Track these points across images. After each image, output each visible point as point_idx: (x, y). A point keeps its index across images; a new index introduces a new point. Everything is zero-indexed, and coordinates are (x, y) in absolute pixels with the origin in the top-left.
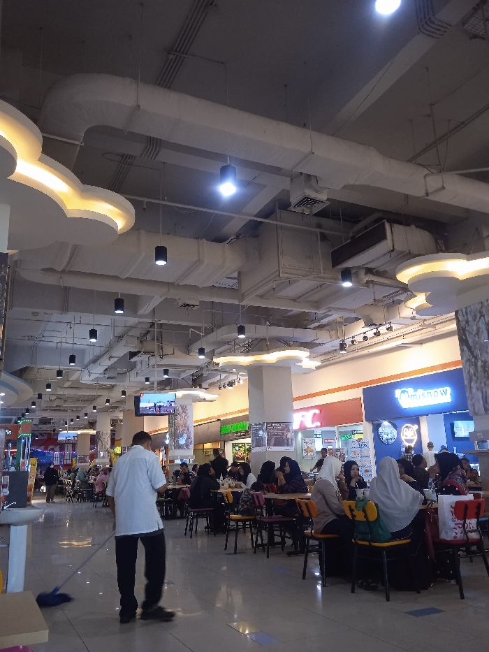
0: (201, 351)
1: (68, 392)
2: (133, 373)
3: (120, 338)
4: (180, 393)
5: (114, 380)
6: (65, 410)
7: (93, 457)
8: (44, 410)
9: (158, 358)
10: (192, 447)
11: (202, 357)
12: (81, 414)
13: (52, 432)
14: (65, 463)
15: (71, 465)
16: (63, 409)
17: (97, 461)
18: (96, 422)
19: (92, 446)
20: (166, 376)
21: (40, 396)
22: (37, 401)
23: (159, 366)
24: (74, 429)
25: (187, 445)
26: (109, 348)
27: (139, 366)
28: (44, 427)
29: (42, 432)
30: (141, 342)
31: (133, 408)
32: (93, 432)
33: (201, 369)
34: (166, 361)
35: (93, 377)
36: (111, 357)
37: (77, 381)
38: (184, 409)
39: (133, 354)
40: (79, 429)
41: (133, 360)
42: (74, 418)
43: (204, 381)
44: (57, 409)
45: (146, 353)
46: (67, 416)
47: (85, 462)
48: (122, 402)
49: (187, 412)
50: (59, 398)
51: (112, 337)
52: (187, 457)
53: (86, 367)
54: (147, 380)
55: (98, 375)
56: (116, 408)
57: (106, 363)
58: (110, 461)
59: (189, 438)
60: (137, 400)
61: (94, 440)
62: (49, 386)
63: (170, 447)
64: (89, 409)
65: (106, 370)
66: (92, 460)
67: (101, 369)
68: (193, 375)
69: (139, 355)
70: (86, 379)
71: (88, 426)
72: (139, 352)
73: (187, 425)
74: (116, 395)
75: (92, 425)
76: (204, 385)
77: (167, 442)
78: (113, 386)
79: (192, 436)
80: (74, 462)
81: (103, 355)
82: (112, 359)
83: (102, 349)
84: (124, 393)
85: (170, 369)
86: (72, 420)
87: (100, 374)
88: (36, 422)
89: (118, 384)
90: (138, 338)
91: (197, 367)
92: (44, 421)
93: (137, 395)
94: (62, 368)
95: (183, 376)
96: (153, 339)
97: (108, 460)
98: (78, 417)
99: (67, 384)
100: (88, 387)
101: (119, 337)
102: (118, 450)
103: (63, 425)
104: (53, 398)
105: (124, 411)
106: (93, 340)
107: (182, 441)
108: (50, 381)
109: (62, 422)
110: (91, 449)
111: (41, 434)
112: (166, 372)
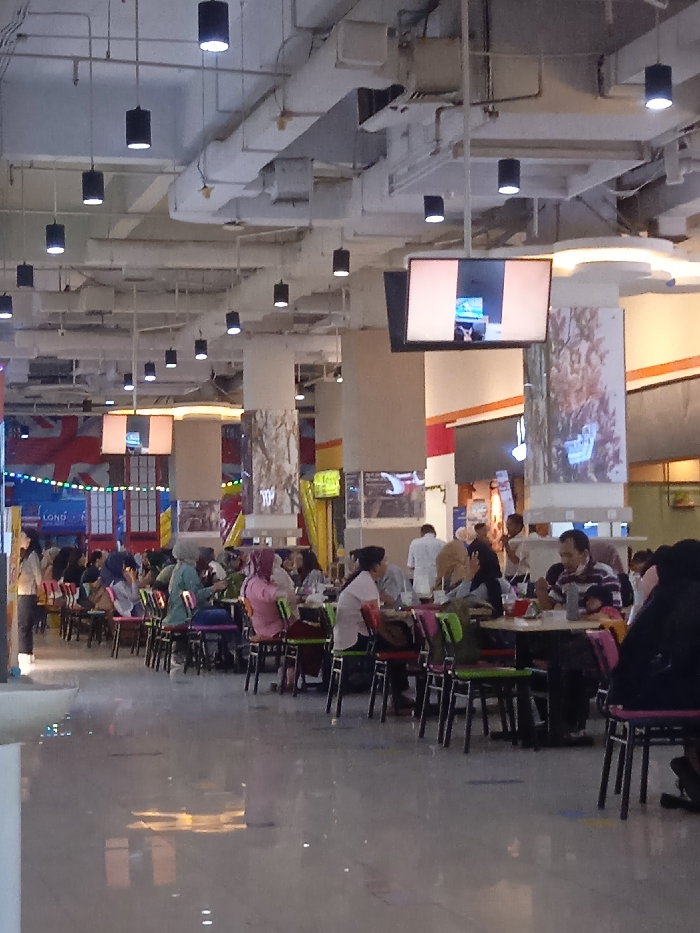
0: (658, 80)
1: (130, 260)
2: (376, 177)
3: (320, 32)
4: (568, 259)
5: (301, 207)
6: (121, 331)
7: (234, 507)
8: (43, 328)
9: (477, 115)
10: (620, 473)
11: (659, 104)
12: (183, 344)
13: (80, 413)
14: (134, 529)
15: (154, 537)
16: (110, 322)
17: (251, 522)
18: (240, 374)
19: (230, 467)
20: (510, 190)
21: (25, 275)
22: (18, 295)
23: (481, 146)
24: (158, 402)
25: (600, 467)
26: (279, 77)
27: (397, 149)
28: (51, 392)
29: (45, 413)
30: (405, 48)
31: (382, 318)
32: (231, 413)
33: (657, 154)
34: (510, 126)
35: (221, 195)
36: (286, 114)
37: (160, 215)
38: (585, 321)
39: (372, 101)
40: (179, 400)
41: (373, 125)
42: (158, 360)
43: (668, 206)
44: (93, 326)
45: (423, 94)
46: (133, 350)
47: (206, 526)
48: (336, 295)
49: (598, 335)
50: (95, 281)
51: (288, 31)
52: (600, 514)
53: (189, 158)
54: (433, 205)
55: (238, 192)
56: (316, 319)
57: (269, 137)
58: (302, 522)
59: (605, 437)
60: (397, 287)
61: (236, 444)
62: (55, 234)
63: (529, 475)
64: (212, 325)
65: (269, 167)
66: (231, 519)
67: (250, 166)
68: (619, 183)
69: (399, 102)
70: (193, 206)
71: (210, 391)
72: (396, 91)
73: (600, 388)
74: (311, 269)
75: (225, 386)
76: (670, 223)
77: (520, 453)
78: (301, 233)
79: (620, 430)
80: (166, 527)
81: (255, 107)
82: (289, 124)
83: (251, 80)
84: (341, 259)
85: (527, 162)
86: (150, 368)
87: (249, 186)
88: (19, 373)
89: (317, 223)
90: (391, 32)
91: (639, 147)
92: (50, 372)
93: (395, 267)
94: (99, 160)
95: (582, 186)
96: (454, 34)
97: (293, 522)
98: (171, 356)
99: (123, 228)
100: (204, 236)
101: (316, 31)
102: (328, 483)
103: (117, 384)
104: (76, 281)
105: (343, 332)
106: (215, 46)
107: (580, 452)
108: (56, 216)
109: (112, 375)
110: (226, 479)
111: (40, 421)
112: (509, 172)
